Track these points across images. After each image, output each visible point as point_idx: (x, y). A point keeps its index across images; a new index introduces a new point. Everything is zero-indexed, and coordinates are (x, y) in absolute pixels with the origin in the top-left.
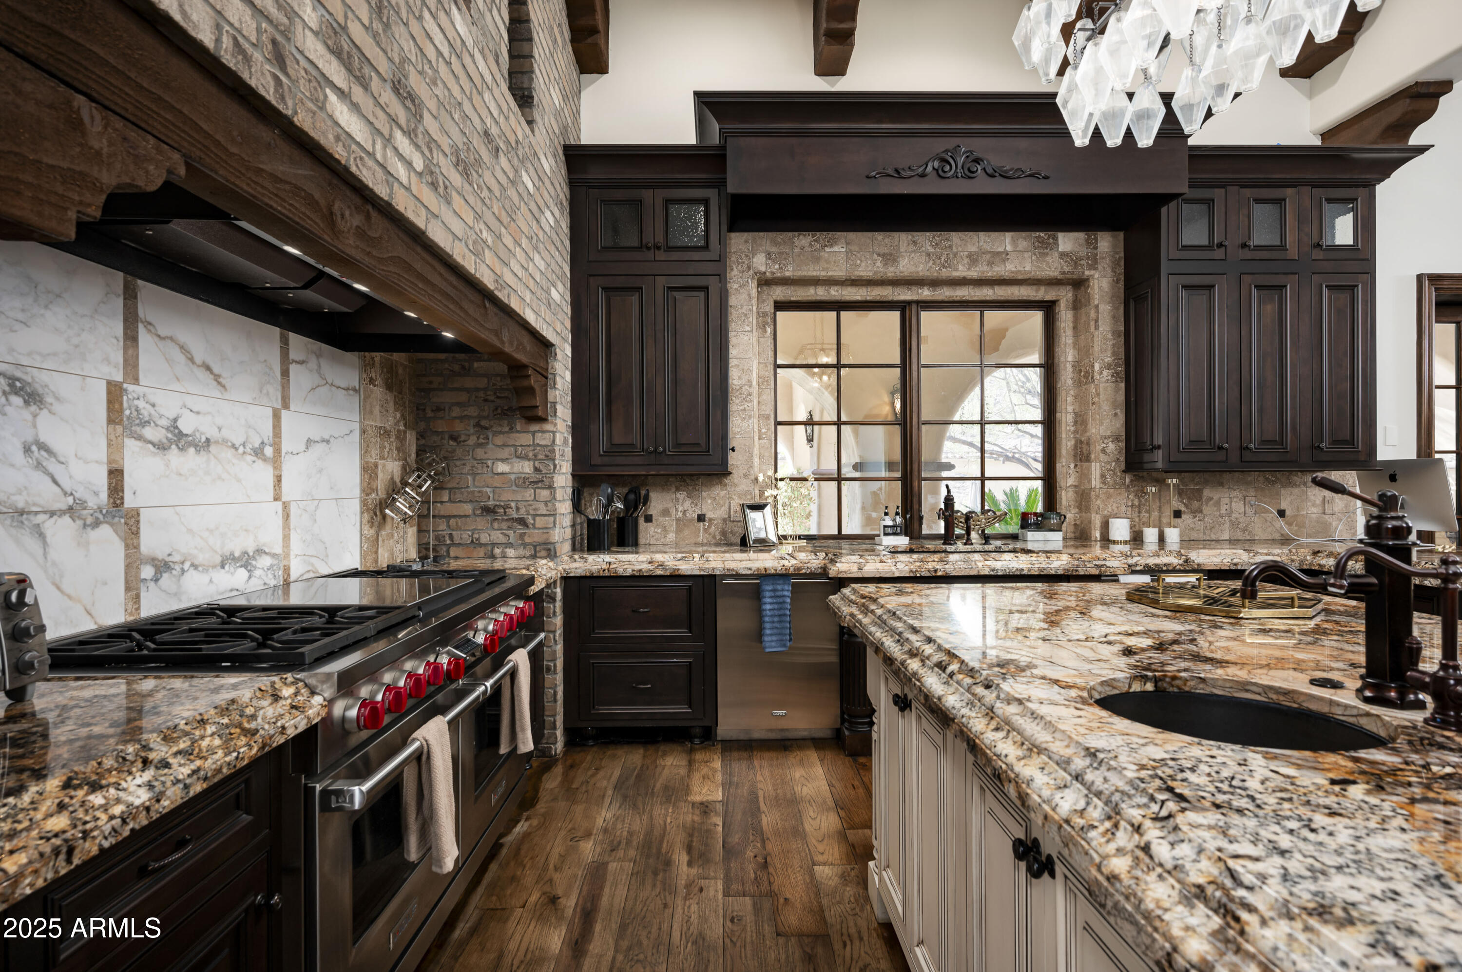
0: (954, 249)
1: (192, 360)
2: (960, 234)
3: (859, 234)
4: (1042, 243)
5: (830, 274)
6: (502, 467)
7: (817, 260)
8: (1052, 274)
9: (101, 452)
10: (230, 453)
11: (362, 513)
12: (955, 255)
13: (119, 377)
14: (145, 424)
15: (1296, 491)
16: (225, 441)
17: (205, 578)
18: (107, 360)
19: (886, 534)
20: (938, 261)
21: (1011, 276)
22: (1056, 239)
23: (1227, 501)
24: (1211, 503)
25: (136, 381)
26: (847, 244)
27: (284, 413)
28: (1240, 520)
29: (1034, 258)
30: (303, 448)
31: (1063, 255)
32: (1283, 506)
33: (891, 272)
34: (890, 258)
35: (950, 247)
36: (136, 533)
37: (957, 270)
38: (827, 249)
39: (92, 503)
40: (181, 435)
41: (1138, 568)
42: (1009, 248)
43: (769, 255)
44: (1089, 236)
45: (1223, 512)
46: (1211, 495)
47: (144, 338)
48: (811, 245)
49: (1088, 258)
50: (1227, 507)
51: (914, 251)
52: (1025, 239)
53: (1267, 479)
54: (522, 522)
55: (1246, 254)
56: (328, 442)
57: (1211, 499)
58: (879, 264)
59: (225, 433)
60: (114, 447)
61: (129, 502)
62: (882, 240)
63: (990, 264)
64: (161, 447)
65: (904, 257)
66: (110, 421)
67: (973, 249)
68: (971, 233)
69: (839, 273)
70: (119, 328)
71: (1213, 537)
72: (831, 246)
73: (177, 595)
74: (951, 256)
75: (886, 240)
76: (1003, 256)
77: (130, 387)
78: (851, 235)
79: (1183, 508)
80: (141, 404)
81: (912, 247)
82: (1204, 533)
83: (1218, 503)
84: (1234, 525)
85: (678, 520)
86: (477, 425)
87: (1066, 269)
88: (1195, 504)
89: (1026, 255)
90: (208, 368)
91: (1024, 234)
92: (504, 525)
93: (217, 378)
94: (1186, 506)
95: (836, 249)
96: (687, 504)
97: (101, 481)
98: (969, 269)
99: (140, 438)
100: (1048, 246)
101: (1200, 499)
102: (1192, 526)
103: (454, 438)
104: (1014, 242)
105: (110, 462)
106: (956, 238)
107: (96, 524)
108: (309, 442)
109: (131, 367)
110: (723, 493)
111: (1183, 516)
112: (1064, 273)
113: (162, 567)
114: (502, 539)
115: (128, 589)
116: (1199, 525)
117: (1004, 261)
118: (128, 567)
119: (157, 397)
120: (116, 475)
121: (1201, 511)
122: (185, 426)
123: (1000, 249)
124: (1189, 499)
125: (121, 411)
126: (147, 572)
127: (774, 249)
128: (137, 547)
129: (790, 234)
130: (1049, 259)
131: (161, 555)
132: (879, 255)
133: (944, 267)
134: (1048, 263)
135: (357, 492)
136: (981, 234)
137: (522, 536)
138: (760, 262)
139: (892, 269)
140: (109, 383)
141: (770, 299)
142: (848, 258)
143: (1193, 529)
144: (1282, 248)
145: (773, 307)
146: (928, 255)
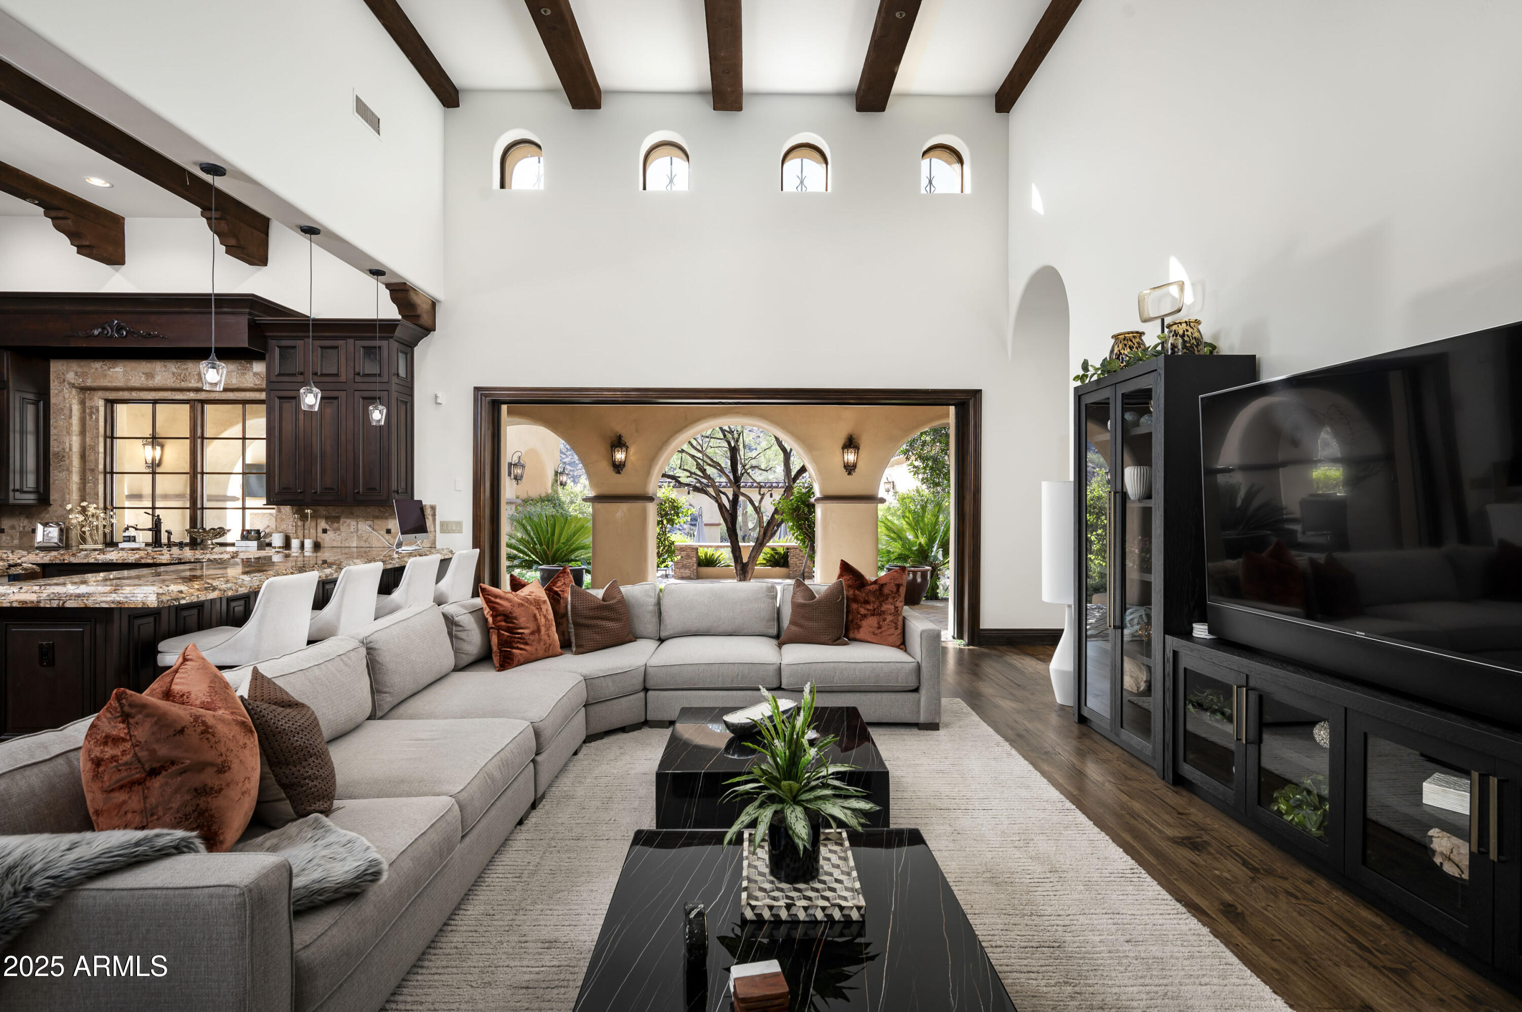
0: (189, 370)
3: (131, 360)
5: (114, 384)
12: (189, 374)
20: (179, 377)
22: (251, 366)
23: (354, 523)
24: (345, 524)
26: (124, 366)
28: (364, 535)
29: (238, 376)
31: (256, 373)
32: (390, 527)
33: (151, 384)
34: (150, 376)
35: (187, 369)
37: (190, 382)
38: (112, 370)
43: (75, 374)
45: (352, 530)
46: (345, 520)
48: (102, 367)
50: (355, 528)
51: (165, 371)
52: (232, 364)
53: (380, 510)
57: (346, 522)
58: (143, 379)
62: (145, 365)
65: (158, 374)
69: (120, 384)
71: (347, 545)
72: (114, 368)
75: (148, 365)
78: (126, 362)
79: (328, 528)
81: (163, 369)
82: (341, 543)
83: (349, 525)
84: (359, 538)
85: (19, 532)
87: (260, 382)
88: (336, 525)
91: (232, 361)
94: (330, 526)
95: (117, 370)
96: (25, 524)
98: (198, 382)
101: (338, 522)
102: (334, 538)
110: (45, 516)
111: (328, 533)
112: (256, 385)
116: (339, 538)
121: (339, 530)
124: (332, 522)
127: (79, 370)
129: (89, 361)
130: (247, 376)
132: (143, 373)
133: (183, 381)
134: (246, 379)
138: (69, 376)
139: (150, 382)
141: (96, 398)
142: (124, 376)
143: (334, 540)
144: (337, 375)
145: (101, 404)
146: (173, 374)
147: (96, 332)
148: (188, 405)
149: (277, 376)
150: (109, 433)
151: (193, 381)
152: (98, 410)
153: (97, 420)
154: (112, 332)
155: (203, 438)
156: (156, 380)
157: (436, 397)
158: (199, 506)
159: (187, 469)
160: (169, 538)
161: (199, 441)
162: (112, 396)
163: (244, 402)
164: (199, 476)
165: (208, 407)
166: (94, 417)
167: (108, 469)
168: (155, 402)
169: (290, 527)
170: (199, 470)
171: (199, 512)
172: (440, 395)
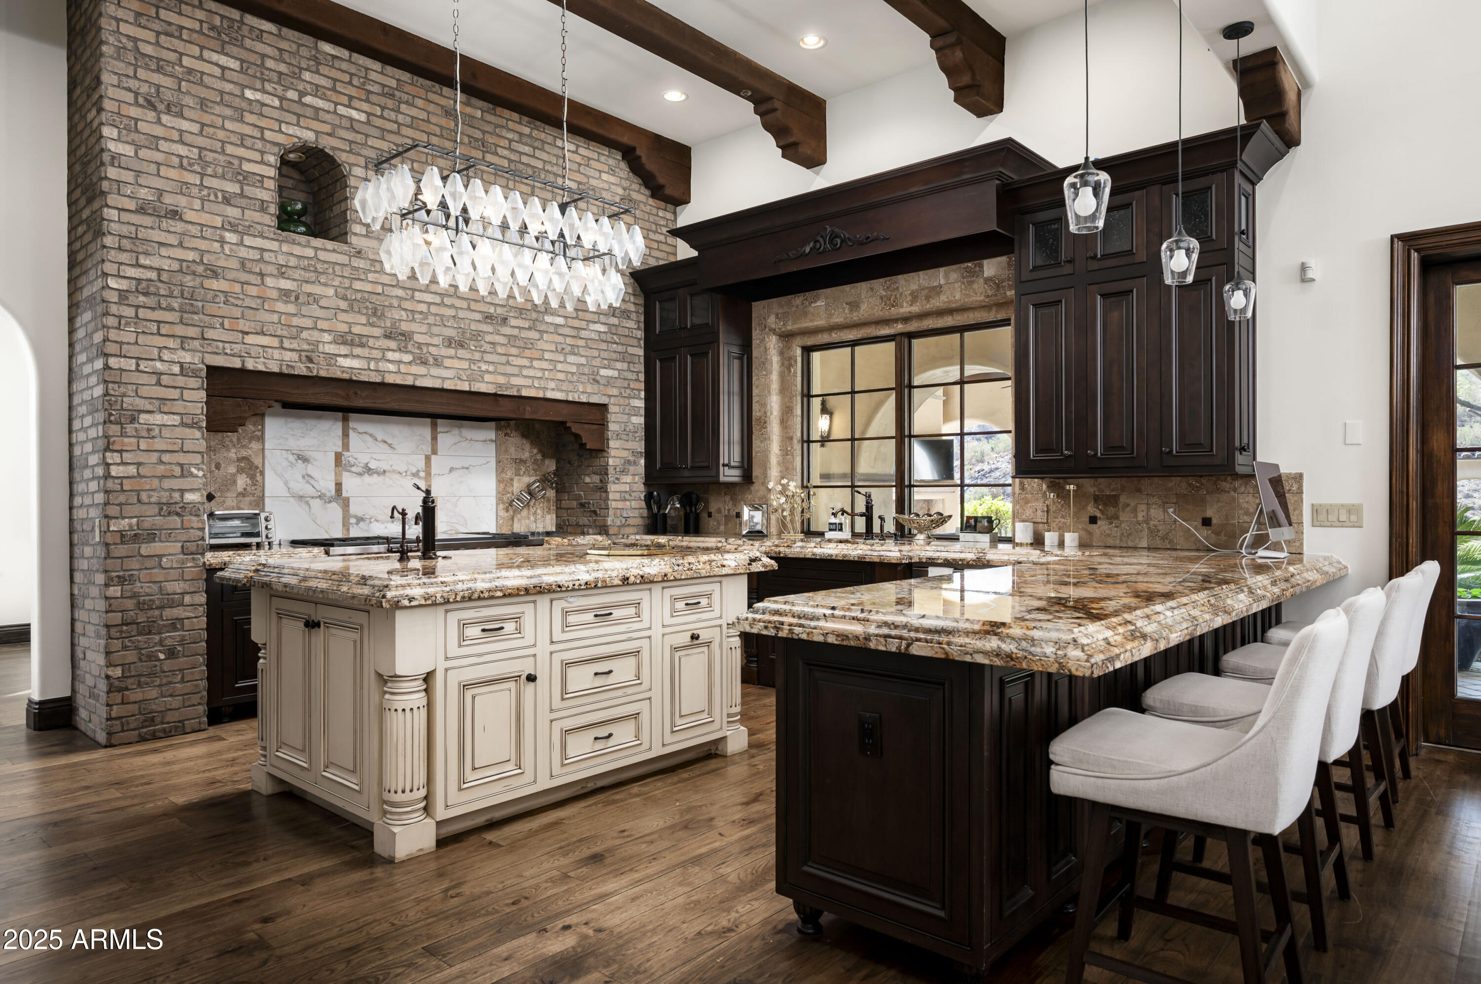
0: (901, 290)
1: (376, 440)
2: (905, 276)
3: (833, 289)
4: (970, 272)
5: (815, 323)
6: (587, 480)
7: (805, 314)
8: (978, 299)
9: (332, 477)
10: (397, 476)
11: (497, 504)
12: (901, 295)
13: (340, 450)
14: (352, 466)
15: (1225, 497)
16: (394, 471)
17: (383, 526)
18: (335, 445)
19: (831, 530)
20: (888, 302)
21: (945, 306)
22: (981, 266)
23: (1144, 507)
24: (1128, 509)
25: (348, 450)
26: (826, 298)
27: (433, 457)
28: (1160, 528)
29: (963, 286)
30: (448, 471)
31: (987, 280)
32: (1209, 513)
33: (856, 317)
34: (854, 305)
35: (898, 288)
36: (348, 506)
37: (902, 307)
38: (813, 305)
39: (328, 494)
40: (370, 469)
41: (940, 561)
42: (942, 282)
43: (777, 317)
44: (1010, 259)
45: (1140, 518)
46: (1128, 501)
47: (352, 434)
48: (803, 303)
49: (1009, 280)
50: (1144, 514)
51: (872, 296)
52: (955, 271)
53: (1190, 485)
54: (595, 512)
55: (1095, 265)
56: (467, 468)
57: (1128, 505)
58: (847, 311)
59: (394, 467)
60: (338, 475)
61: (344, 494)
62: (849, 291)
63: (928, 298)
64: (360, 474)
65: (864, 302)
66: (336, 466)
67: (914, 287)
68: (913, 274)
69: (821, 322)
70: (340, 432)
71: (1130, 544)
72: (816, 302)
73: (367, 531)
74: (898, 296)
75: (852, 291)
76: (936, 290)
77: (345, 453)
78: (828, 291)
79: (1098, 514)
80: (350, 459)
81: (870, 293)
82: (1121, 540)
83: (1135, 511)
84: (1153, 532)
85: (726, 516)
86: (578, 454)
87: (990, 293)
88: (1111, 510)
89: (956, 285)
90: (385, 442)
91: (954, 267)
92: (588, 514)
93: (390, 445)
94: (1102, 512)
95: (818, 304)
96: (730, 505)
97: (332, 487)
98: (911, 305)
99: (350, 471)
100: (974, 274)
101: (1116, 505)
102: (1108, 532)
103: (569, 462)
104: (946, 276)
105: (336, 480)
106: (901, 279)
107: (330, 502)
108: (452, 470)
109: (346, 446)
110: (750, 497)
111: (1099, 522)
112: (988, 296)
113: (360, 520)
114: (587, 523)
115: (344, 525)
116: (1116, 532)
117: (938, 294)
118: (344, 518)
119: (358, 456)
120: (339, 486)
121: (1117, 518)
122: (371, 466)
123: (936, 284)
124: (1105, 505)
125: (341, 461)
126: (353, 521)
127: (781, 311)
128: (348, 511)
129: (789, 297)
130: (975, 286)
131: (360, 514)
132: (847, 304)
133: (893, 306)
134: (974, 290)
135: (494, 493)
136: (921, 273)
137: (595, 521)
138: (772, 320)
139: (855, 314)
140: (336, 453)
141: (794, 346)
142: (826, 310)
143: (1109, 535)
144: (1130, 253)
145: (799, 352)
146: (882, 298)
147: (807, 250)
148: (894, 343)
149: (1031, 271)
150: (805, 391)
151: (905, 304)
152: (796, 361)
153: (795, 373)
154: (825, 243)
155: (911, 387)
156: (862, 311)
157: (1304, 268)
158: (907, 483)
159: (893, 433)
160: (882, 527)
161: (906, 390)
162: (810, 341)
163: (961, 329)
164: (907, 440)
165: (915, 342)
166: (792, 370)
167: (805, 438)
168: (854, 344)
169: (1039, 513)
170: (907, 433)
171: (906, 490)
172: (1311, 262)
